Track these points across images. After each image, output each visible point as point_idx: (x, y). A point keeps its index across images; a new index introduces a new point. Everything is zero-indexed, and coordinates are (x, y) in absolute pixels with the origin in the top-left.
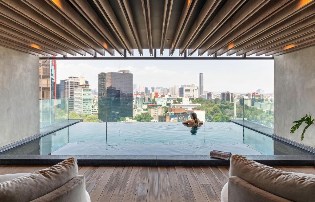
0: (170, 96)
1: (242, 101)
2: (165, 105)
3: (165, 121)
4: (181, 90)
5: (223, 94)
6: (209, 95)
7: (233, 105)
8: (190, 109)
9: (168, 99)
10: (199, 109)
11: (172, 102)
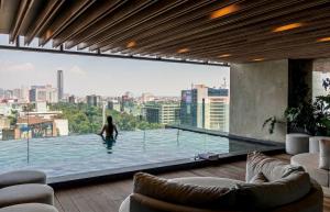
0: (16, 100)
1: (110, 105)
2: (10, 114)
3: (13, 138)
4: (32, 93)
5: (89, 98)
6: (72, 98)
7: (101, 110)
8: (48, 117)
9: (14, 106)
10: (60, 117)
11: (20, 109)
